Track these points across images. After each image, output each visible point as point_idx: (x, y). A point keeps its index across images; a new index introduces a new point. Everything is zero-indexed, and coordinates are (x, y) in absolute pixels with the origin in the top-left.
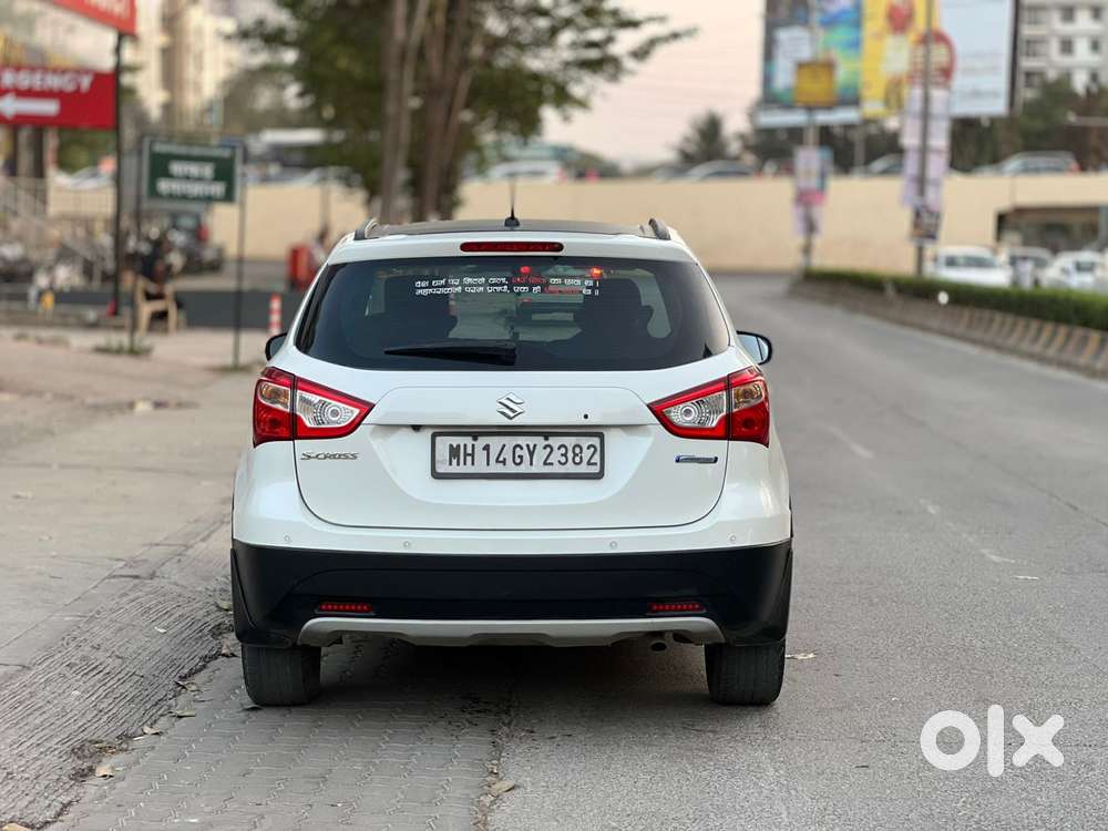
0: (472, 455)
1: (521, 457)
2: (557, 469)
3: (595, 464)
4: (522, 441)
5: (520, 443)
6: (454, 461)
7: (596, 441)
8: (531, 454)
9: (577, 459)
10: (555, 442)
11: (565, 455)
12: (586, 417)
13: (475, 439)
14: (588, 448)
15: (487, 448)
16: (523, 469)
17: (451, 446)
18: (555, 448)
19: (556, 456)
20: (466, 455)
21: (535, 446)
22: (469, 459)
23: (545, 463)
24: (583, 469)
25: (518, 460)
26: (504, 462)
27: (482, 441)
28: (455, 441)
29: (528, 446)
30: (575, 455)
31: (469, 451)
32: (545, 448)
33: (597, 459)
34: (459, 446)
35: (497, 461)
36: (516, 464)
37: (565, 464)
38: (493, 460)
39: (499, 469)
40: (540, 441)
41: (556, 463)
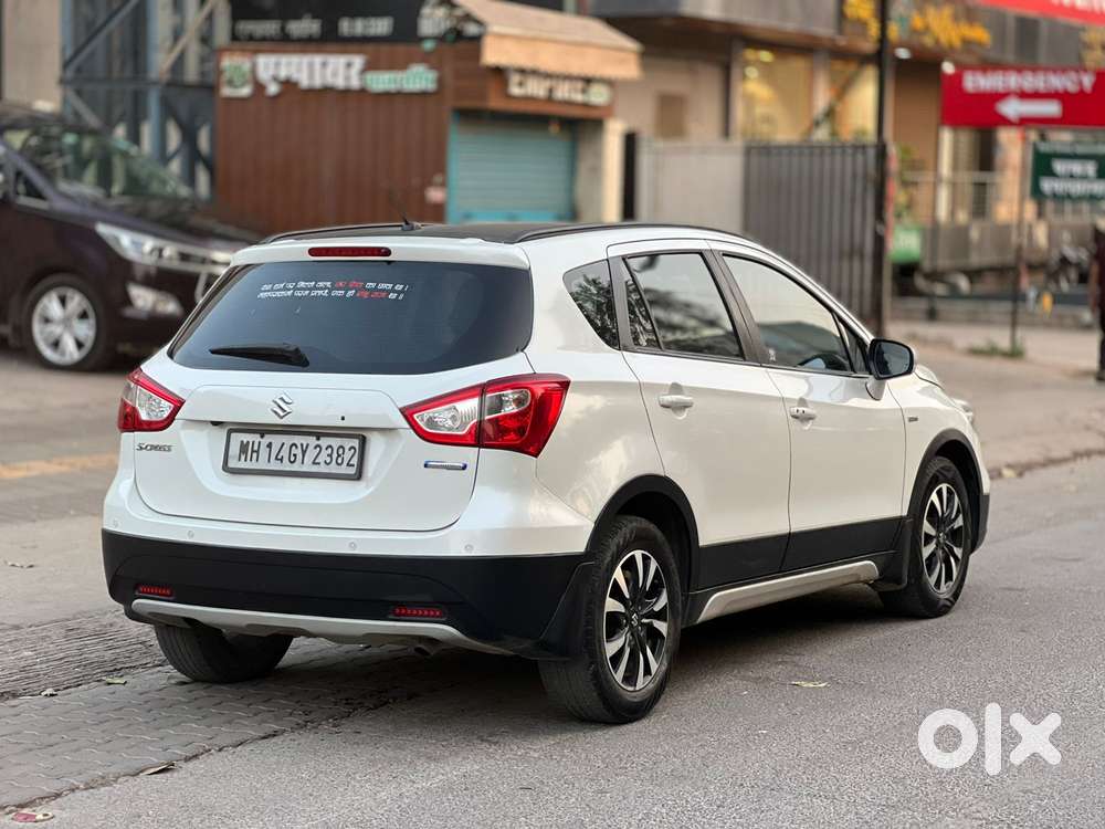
0: (258, 452)
1: (295, 455)
2: (323, 469)
3: (353, 465)
4: (298, 440)
5: (296, 442)
6: (243, 457)
7: (356, 443)
8: (304, 452)
9: (340, 461)
10: (324, 442)
11: (330, 456)
12: (343, 419)
13: (262, 437)
15: (270, 445)
16: (296, 467)
17: (242, 442)
18: (324, 448)
19: (323, 457)
20: (253, 451)
21: (308, 445)
22: (255, 455)
23: (314, 463)
24: (344, 470)
25: (292, 459)
26: (281, 460)
27: (268, 438)
28: (246, 437)
29: (302, 445)
30: (339, 456)
31: (256, 448)
32: (315, 447)
33: (355, 461)
34: (248, 442)
35: (276, 459)
36: (292, 462)
37: (328, 464)
38: (273, 457)
39: (275, 466)
40: (312, 441)
41: (322, 463)
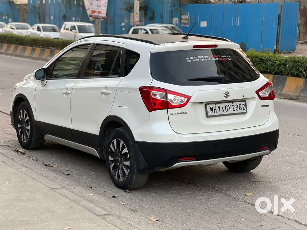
0: (216, 110)
1: (227, 109)
2: (236, 112)
3: (245, 109)
4: (227, 104)
6: (212, 112)
7: (244, 103)
8: (230, 108)
9: (240, 109)
10: (235, 104)
13: (216, 105)
14: (243, 105)
15: (219, 107)
16: (228, 113)
18: (235, 106)
19: (235, 108)
20: (214, 110)
22: (215, 111)
23: (233, 110)
24: (242, 111)
25: (227, 110)
26: (224, 111)
27: (218, 105)
29: (229, 106)
30: (240, 107)
31: (215, 109)
32: (232, 106)
33: (245, 108)
34: (212, 107)
35: (222, 111)
36: (227, 111)
37: (238, 110)
39: (222, 113)
40: (231, 104)
41: (236, 110)
